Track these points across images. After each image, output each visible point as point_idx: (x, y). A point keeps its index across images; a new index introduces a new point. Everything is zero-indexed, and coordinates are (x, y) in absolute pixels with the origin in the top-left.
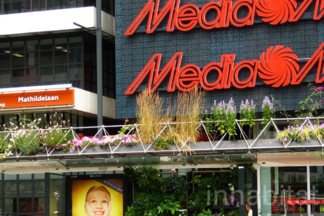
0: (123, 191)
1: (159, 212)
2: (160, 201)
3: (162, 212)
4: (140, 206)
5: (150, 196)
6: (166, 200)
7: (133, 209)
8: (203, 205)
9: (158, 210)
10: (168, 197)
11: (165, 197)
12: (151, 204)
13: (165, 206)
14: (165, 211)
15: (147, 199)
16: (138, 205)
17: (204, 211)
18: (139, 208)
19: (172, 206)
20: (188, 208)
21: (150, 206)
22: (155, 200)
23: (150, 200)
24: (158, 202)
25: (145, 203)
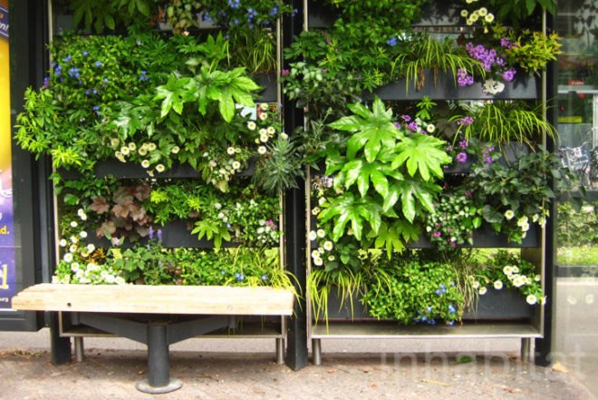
0: (10, 31)
1: (164, 113)
2: (166, 68)
3: (179, 110)
4: (77, 87)
5: (121, 44)
6: (192, 62)
7: (48, 101)
8: (354, 83)
9: (160, 102)
10: (201, 47)
11: (185, 49)
12: (126, 79)
13: (191, 84)
14: (191, 107)
15: (108, 58)
16: (73, 83)
17: (357, 107)
18: (76, 95)
19: (223, 87)
20: (285, 98)
21: (122, 86)
22: (144, 62)
23: (124, 63)
24: (158, 68)
25: (99, 71)
